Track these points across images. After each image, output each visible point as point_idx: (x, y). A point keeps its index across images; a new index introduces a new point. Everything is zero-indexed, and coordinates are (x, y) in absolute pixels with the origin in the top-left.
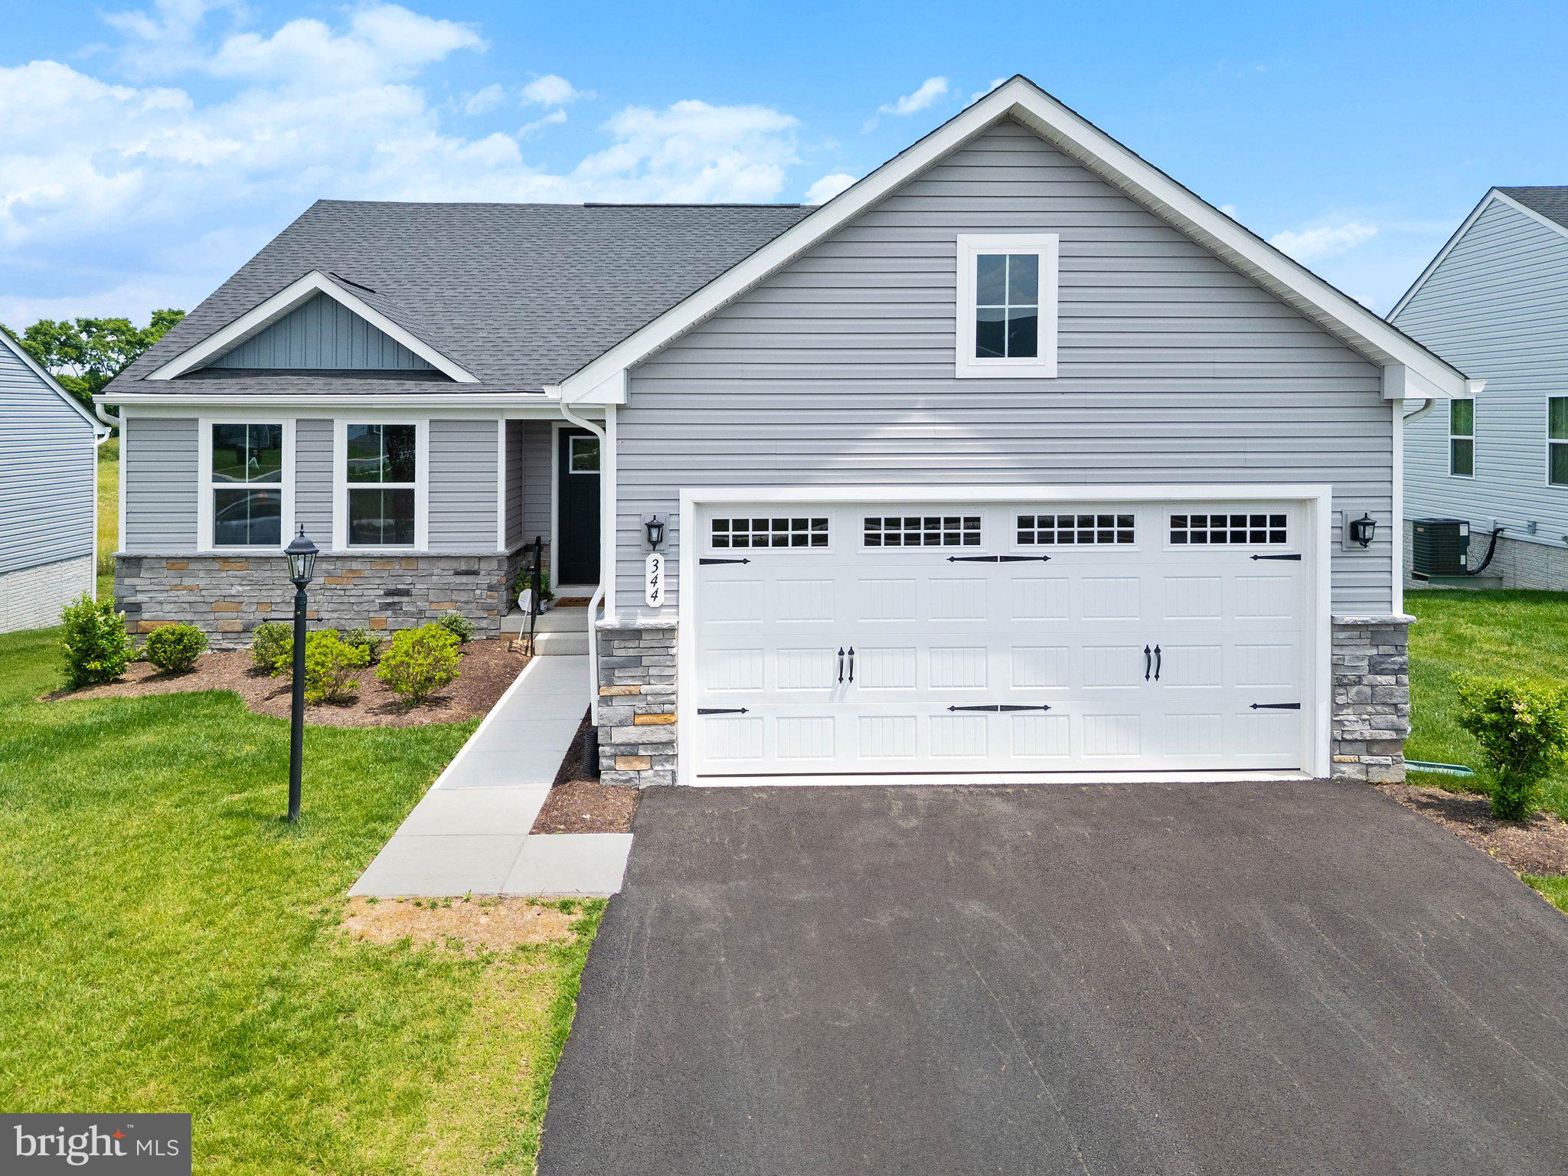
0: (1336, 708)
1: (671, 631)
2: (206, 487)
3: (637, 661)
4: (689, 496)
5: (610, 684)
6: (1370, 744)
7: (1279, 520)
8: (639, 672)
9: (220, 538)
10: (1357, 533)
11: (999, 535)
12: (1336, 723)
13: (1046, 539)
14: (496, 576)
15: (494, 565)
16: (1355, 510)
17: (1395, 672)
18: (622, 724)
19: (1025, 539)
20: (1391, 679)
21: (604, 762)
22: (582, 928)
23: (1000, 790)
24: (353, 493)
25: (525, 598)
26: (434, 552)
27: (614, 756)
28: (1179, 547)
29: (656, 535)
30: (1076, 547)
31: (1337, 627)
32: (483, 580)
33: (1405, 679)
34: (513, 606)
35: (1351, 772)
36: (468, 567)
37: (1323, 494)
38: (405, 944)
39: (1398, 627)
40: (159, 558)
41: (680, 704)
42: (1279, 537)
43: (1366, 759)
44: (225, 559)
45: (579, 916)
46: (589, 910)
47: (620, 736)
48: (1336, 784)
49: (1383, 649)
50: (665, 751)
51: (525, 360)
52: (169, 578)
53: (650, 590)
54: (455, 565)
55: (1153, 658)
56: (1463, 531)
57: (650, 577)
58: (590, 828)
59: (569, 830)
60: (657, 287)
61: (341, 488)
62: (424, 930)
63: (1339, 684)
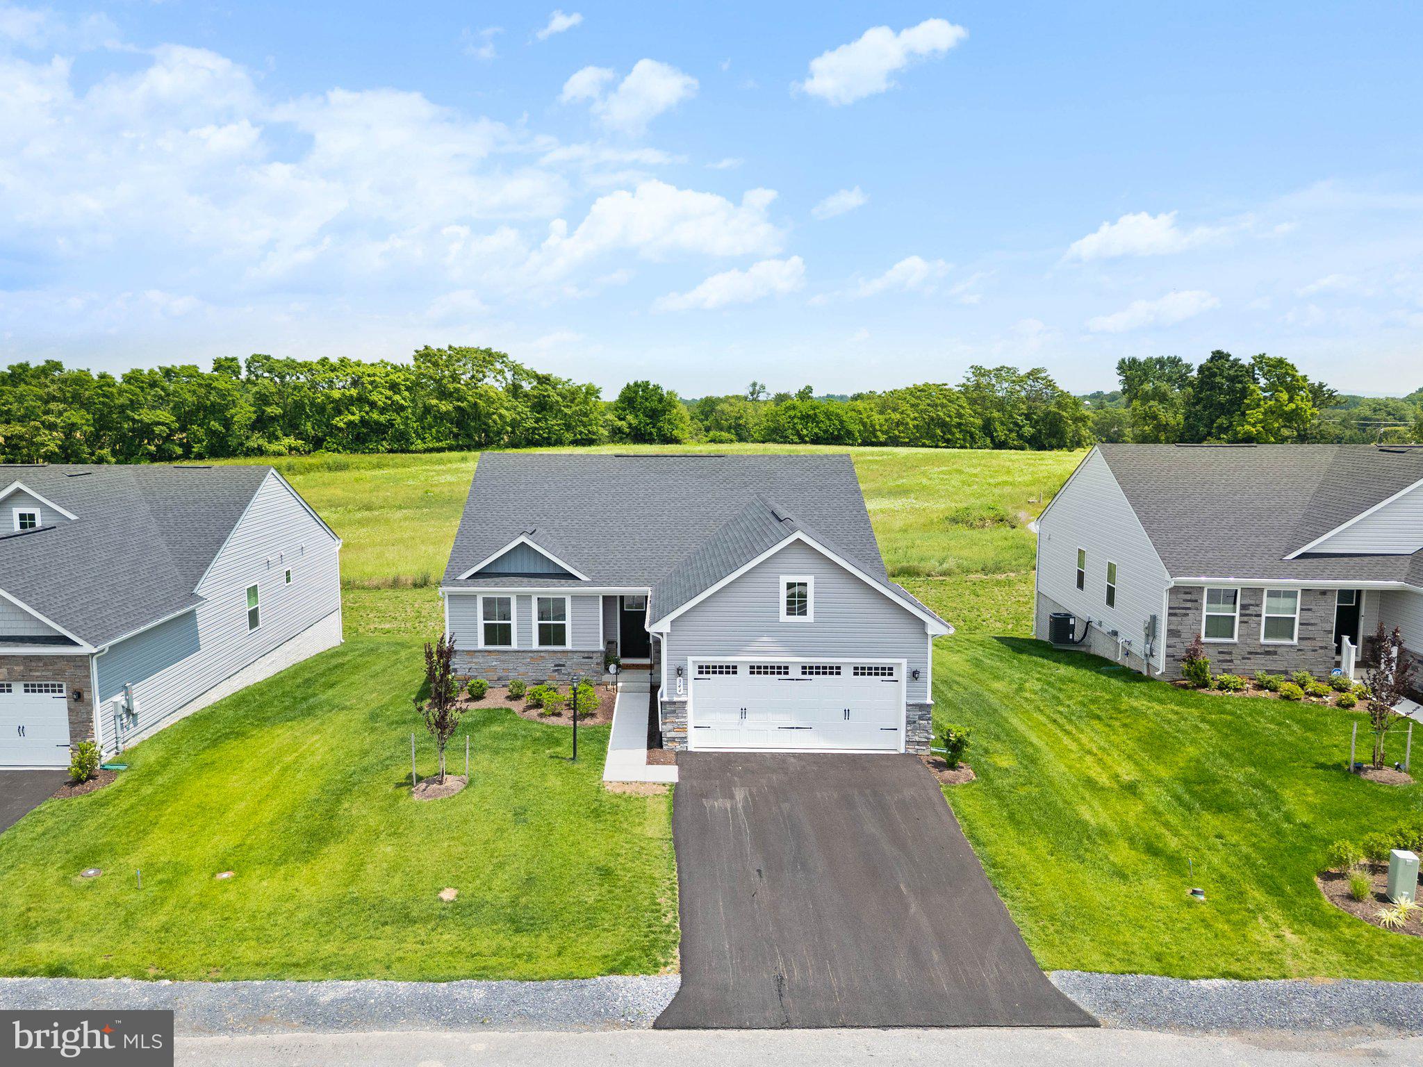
0: (907, 731)
1: (685, 702)
2: (481, 623)
3: (674, 712)
4: (690, 659)
5: (666, 718)
6: (919, 743)
7: (891, 669)
8: (675, 715)
9: (487, 643)
10: (915, 675)
11: (795, 672)
12: (907, 736)
13: (811, 673)
14: (601, 659)
15: (599, 654)
16: (915, 667)
17: (927, 720)
18: (669, 731)
19: (804, 673)
20: (926, 722)
21: (664, 743)
22: (670, 790)
23: (794, 755)
24: (540, 625)
25: (612, 668)
26: (575, 649)
27: (667, 741)
28: (856, 677)
29: (680, 672)
30: (821, 676)
31: (908, 705)
32: (595, 661)
33: (930, 722)
34: (607, 670)
35: (911, 751)
36: (588, 656)
37: (904, 662)
38: (624, 793)
39: (928, 706)
40: (463, 651)
41: (689, 725)
42: (891, 674)
43: (917, 747)
44: (490, 652)
45: (668, 787)
46: (671, 786)
47: (670, 735)
48: (906, 756)
49: (924, 712)
50: (684, 740)
51: (607, 567)
52: (467, 658)
53: (678, 689)
54: (583, 655)
55: (847, 713)
56: (1072, 621)
57: (678, 685)
58: (664, 764)
59: (658, 764)
60: (659, 519)
61: (535, 623)
62: (628, 790)
63: (908, 723)
